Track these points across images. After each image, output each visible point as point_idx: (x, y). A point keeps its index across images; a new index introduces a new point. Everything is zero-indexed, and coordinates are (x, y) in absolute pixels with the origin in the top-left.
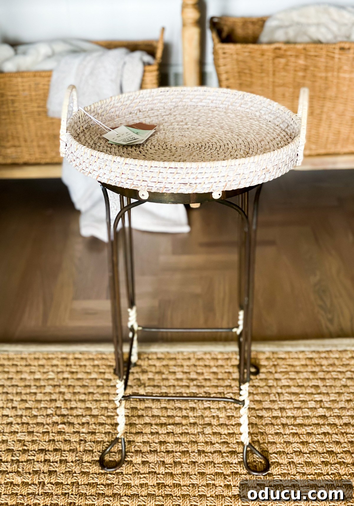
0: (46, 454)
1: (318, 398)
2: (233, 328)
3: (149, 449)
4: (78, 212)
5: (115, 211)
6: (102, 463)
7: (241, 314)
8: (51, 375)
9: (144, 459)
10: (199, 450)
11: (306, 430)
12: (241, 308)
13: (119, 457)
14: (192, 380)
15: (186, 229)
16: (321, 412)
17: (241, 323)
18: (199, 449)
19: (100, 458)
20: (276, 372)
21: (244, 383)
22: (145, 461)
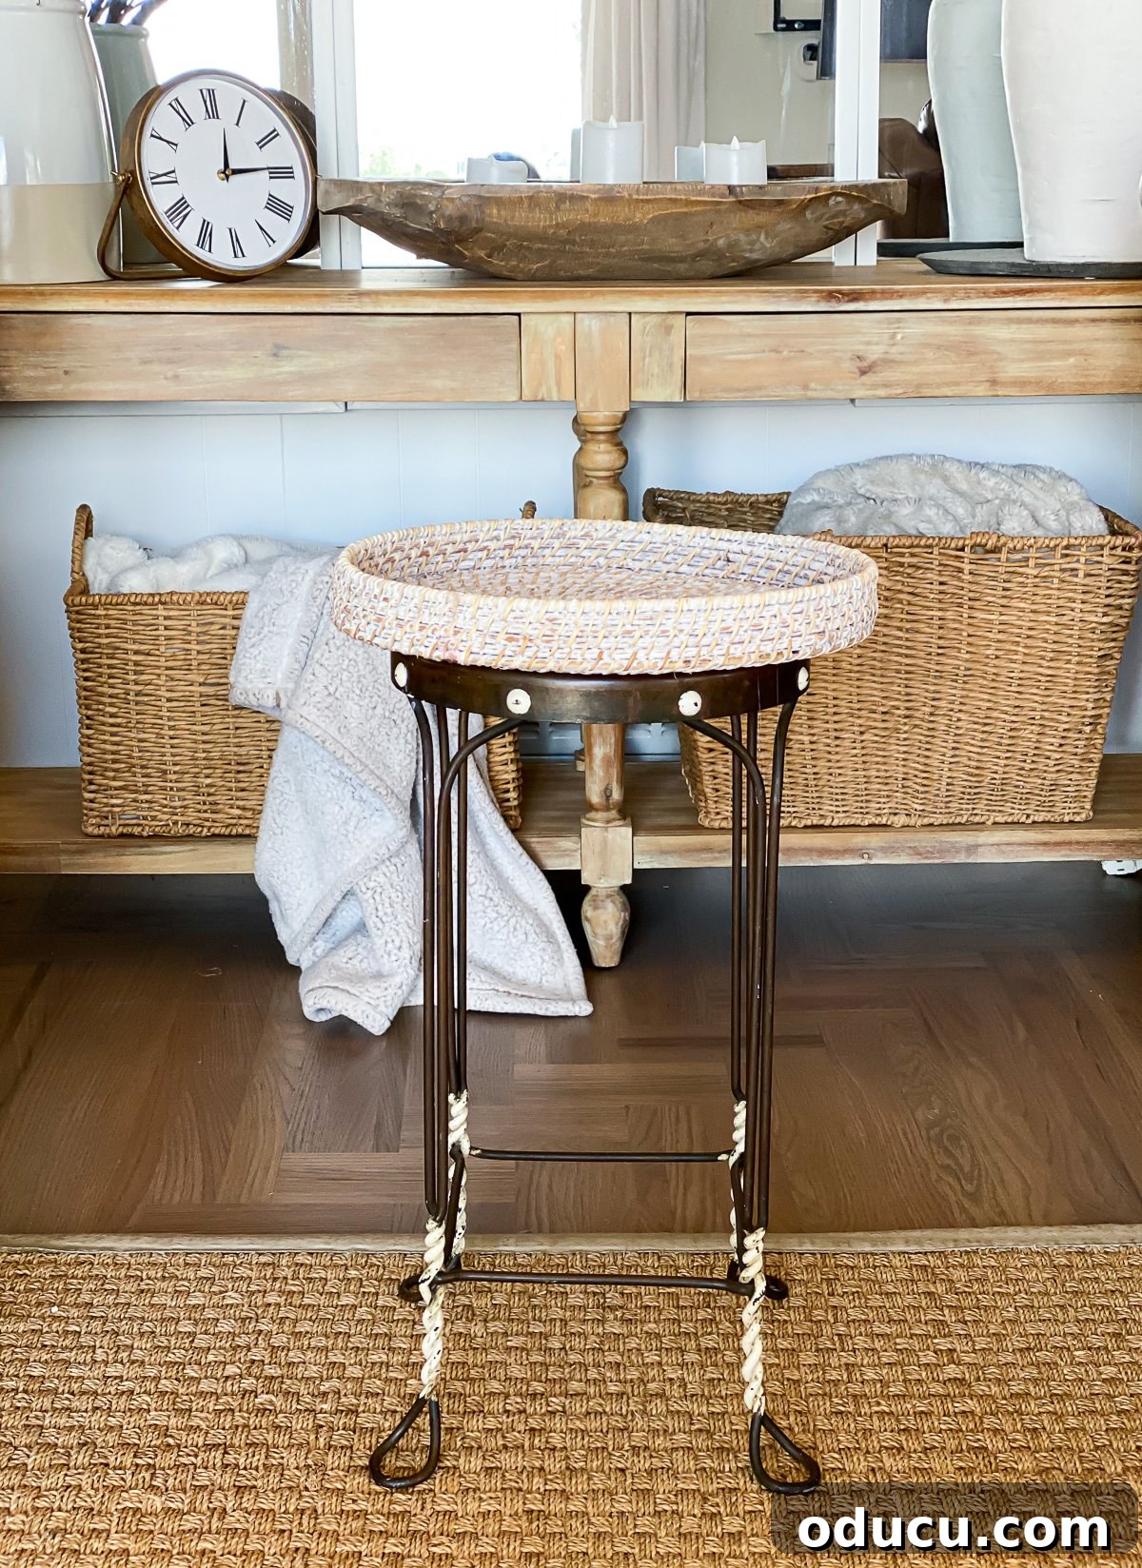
0: (226, 1452)
1: (943, 1344)
2: (719, 1154)
3: (501, 1442)
4: (296, 971)
5: (396, 951)
6: (375, 1470)
7: (741, 1108)
8: (232, 1298)
9: (487, 1464)
10: (633, 1448)
11: (914, 1406)
12: (739, 1096)
13: (421, 1459)
14: (613, 1309)
15: (585, 1008)
16: (952, 1371)
17: (739, 1135)
18: (633, 1443)
19: (370, 1462)
20: (832, 1294)
21: (752, 1230)
22: (491, 1468)
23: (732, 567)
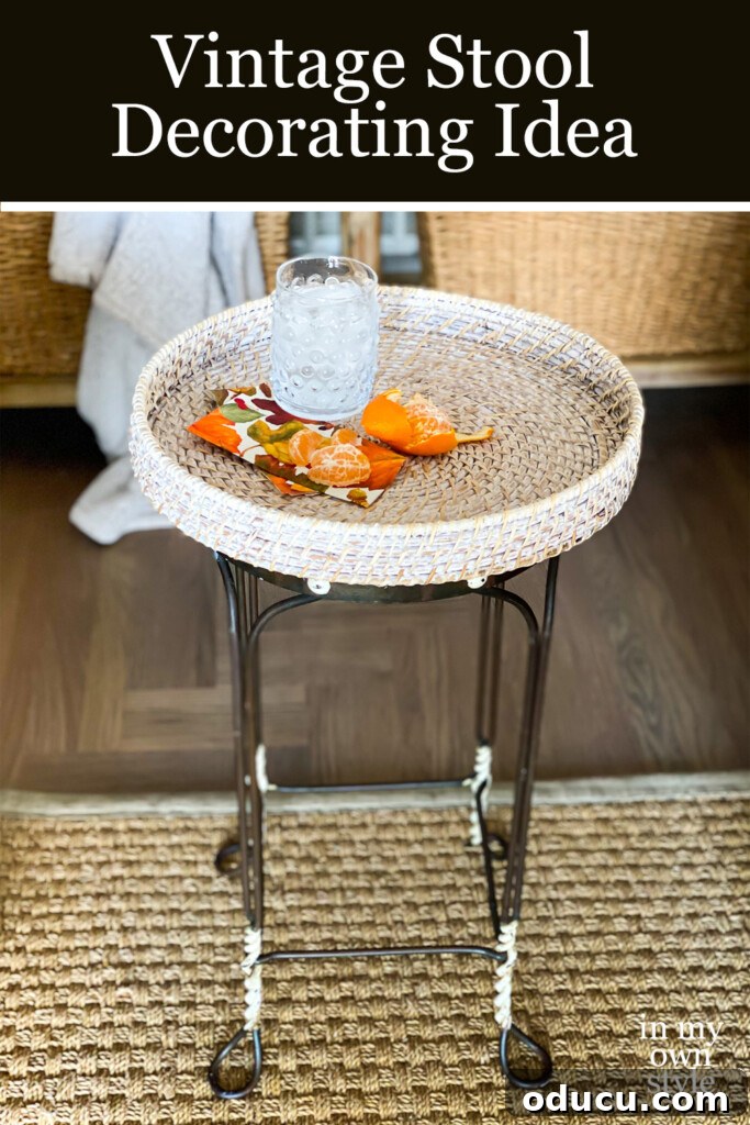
0: (99, 1057)
1: (630, 909)
3: (308, 1037)
8: (86, 871)
9: (301, 1062)
10: (409, 1037)
11: (617, 984)
12: (484, 743)
13: (249, 1060)
14: (377, 875)
16: (641, 941)
17: (480, 768)
18: (409, 1033)
19: (211, 1063)
22: (304, 1066)
23: (490, 334)
